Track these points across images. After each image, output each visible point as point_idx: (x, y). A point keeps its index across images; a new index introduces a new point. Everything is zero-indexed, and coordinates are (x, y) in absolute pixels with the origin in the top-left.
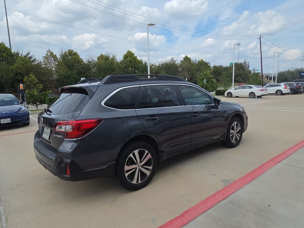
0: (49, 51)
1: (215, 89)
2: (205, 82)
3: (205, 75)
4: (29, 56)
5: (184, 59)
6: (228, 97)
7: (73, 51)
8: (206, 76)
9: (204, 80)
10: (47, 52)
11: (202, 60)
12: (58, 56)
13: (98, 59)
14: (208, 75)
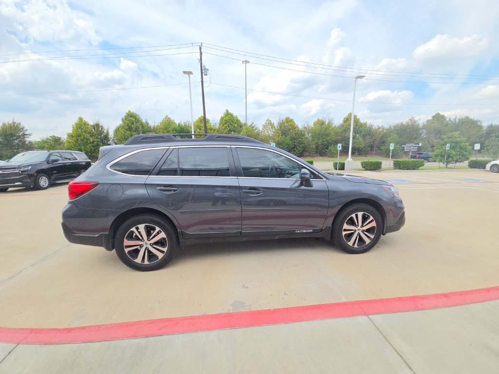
0: (268, 120)
1: (467, 159)
2: (447, 149)
3: (449, 138)
4: (253, 125)
5: (433, 117)
6: (492, 172)
7: (289, 118)
8: (450, 140)
9: (446, 145)
10: (266, 120)
11: (467, 118)
12: (276, 124)
13: (315, 124)
14: (456, 138)
